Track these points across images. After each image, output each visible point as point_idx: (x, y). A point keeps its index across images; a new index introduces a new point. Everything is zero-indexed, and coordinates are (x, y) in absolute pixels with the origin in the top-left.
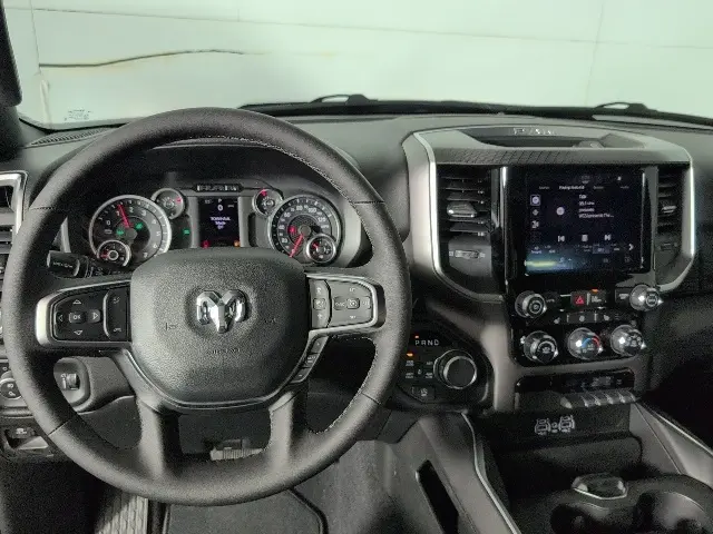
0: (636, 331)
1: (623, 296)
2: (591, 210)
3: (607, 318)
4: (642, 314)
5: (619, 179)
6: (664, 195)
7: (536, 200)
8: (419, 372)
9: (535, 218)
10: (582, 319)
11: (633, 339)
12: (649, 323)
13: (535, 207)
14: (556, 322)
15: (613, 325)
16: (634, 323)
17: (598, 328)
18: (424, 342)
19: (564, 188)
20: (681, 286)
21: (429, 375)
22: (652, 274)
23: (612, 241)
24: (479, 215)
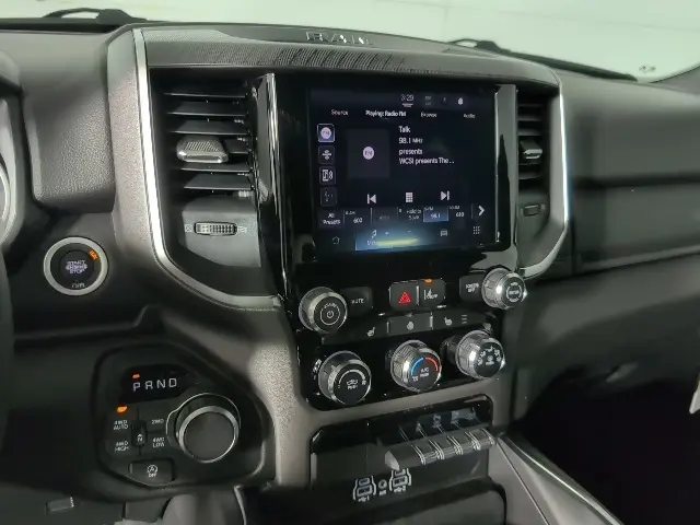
0: (492, 340)
1: (472, 288)
2: (420, 152)
3: (448, 322)
4: (499, 312)
5: (461, 102)
6: (525, 133)
7: (326, 134)
8: (140, 438)
9: (328, 165)
10: (411, 326)
11: (488, 354)
12: (511, 326)
13: (326, 145)
14: (371, 333)
15: (458, 332)
16: (488, 327)
17: (435, 339)
18: (149, 385)
19: (374, 114)
20: (553, 266)
21: (159, 442)
22: (512, 251)
23: (453, 201)
24: (232, 160)
